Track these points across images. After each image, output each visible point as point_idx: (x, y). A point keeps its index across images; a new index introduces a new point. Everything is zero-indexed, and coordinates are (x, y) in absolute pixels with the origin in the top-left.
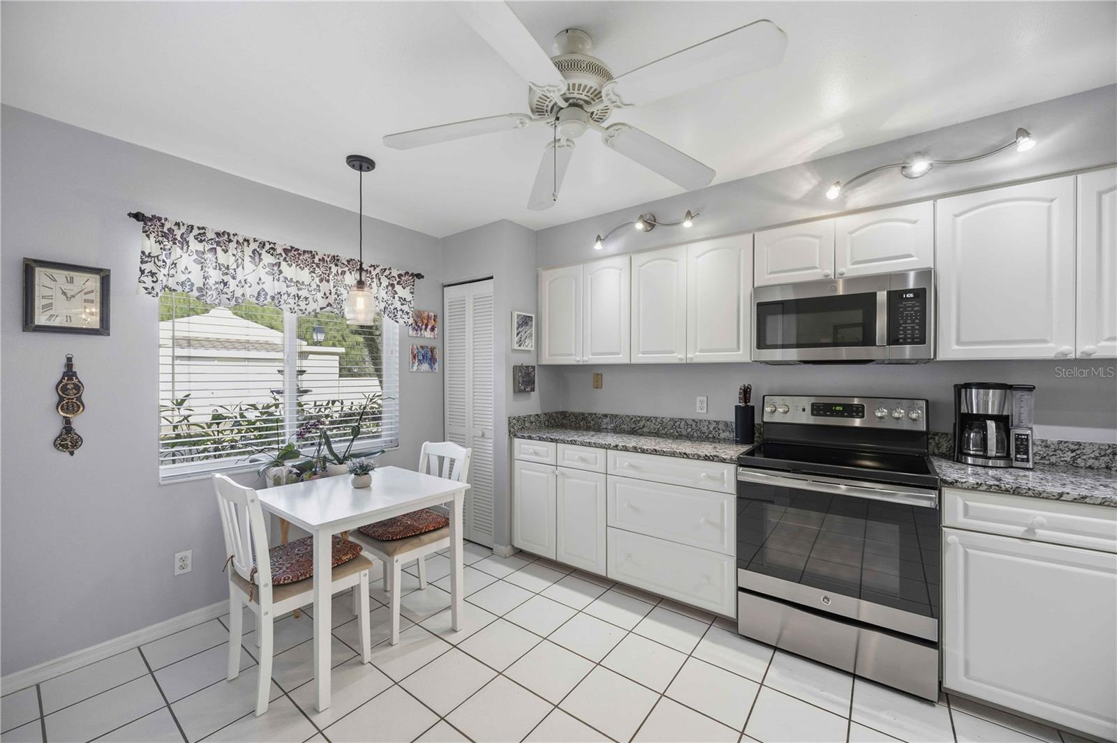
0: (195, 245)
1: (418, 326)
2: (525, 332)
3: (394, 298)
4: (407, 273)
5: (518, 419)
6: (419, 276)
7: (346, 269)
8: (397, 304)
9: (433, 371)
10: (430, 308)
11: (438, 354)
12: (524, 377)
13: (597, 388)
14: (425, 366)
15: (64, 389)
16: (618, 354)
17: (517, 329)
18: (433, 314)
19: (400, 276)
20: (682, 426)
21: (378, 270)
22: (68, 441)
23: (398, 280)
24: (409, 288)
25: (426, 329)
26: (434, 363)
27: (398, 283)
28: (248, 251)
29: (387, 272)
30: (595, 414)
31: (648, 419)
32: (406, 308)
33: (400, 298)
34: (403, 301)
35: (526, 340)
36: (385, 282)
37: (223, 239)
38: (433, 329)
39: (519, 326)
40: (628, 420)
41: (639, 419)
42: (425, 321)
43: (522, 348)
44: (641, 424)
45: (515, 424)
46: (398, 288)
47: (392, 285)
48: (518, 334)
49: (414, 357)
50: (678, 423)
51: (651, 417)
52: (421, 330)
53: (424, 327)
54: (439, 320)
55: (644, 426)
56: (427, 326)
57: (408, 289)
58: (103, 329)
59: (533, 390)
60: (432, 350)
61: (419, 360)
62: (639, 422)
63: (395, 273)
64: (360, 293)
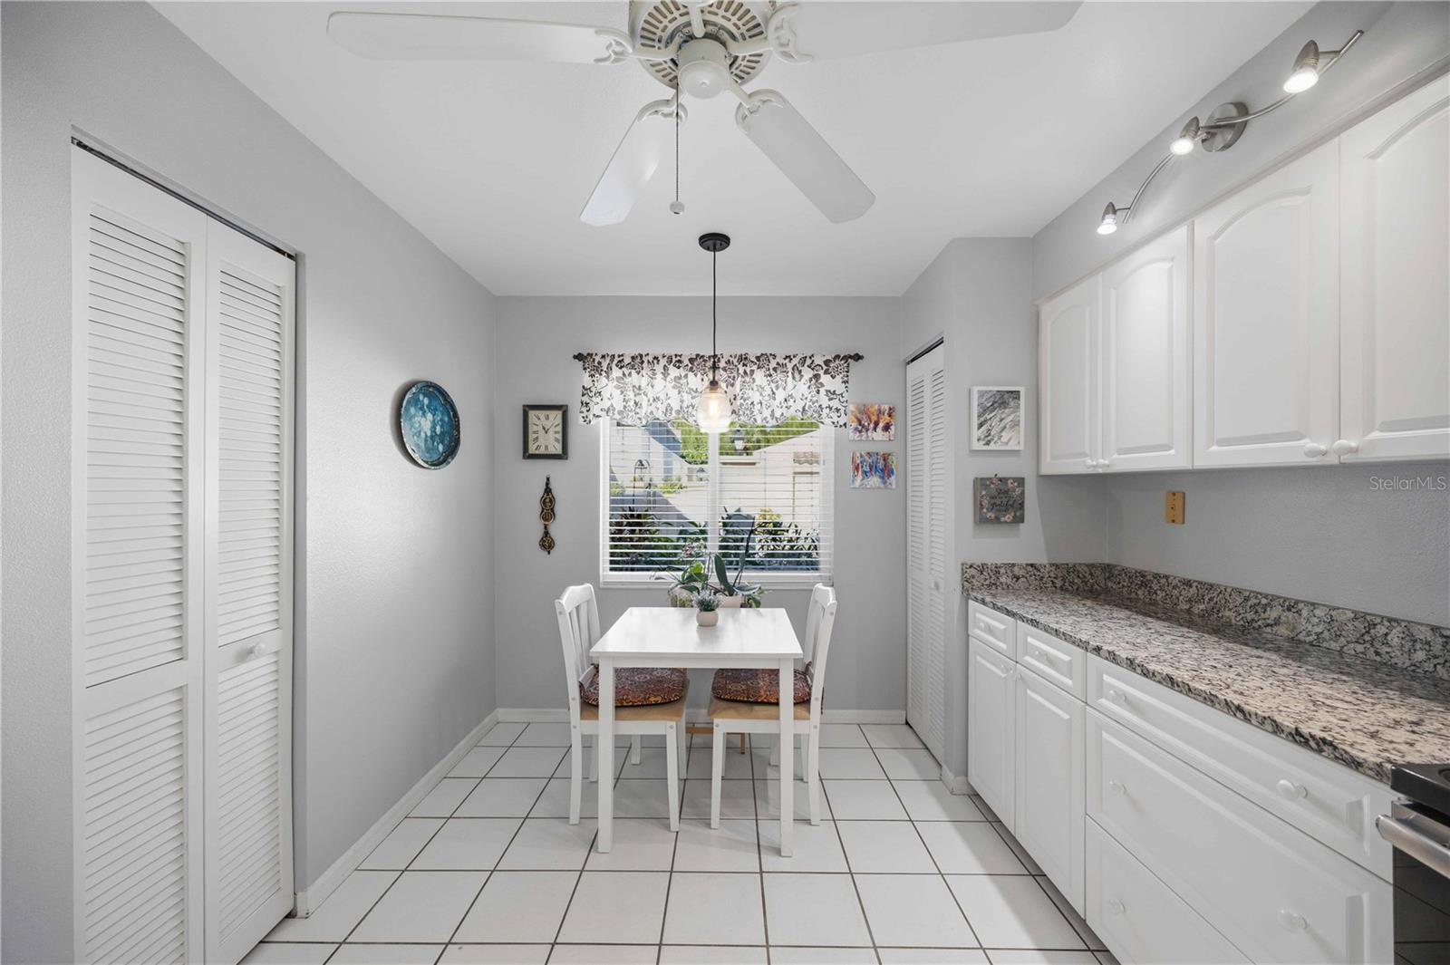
0: (616, 373)
1: (863, 426)
2: (1002, 420)
3: (818, 392)
4: (837, 357)
5: (982, 568)
6: (858, 357)
7: (755, 367)
8: (824, 400)
9: (886, 488)
10: (879, 399)
11: (895, 463)
12: (992, 498)
13: (1173, 521)
14: (875, 480)
15: (544, 502)
16: (1167, 447)
17: (979, 416)
18: (887, 407)
19: (827, 362)
20: (1394, 638)
21: (795, 361)
22: (547, 543)
23: (825, 368)
24: (841, 376)
25: (875, 429)
26: (889, 476)
27: (826, 372)
28: (659, 368)
29: (808, 362)
30: (1166, 577)
31: (1292, 606)
32: (835, 404)
33: (827, 391)
34: (831, 394)
35: (1003, 434)
36: (808, 373)
37: (638, 361)
38: (887, 428)
39: (984, 410)
40: (1239, 600)
41: (1264, 601)
42: (874, 418)
43: (992, 447)
44: (1273, 614)
45: (973, 577)
46: (825, 379)
47: (817, 377)
48: (981, 425)
49: (857, 468)
50: (1381, 630)
51: (1297, 602)
52: (867, 430)
53: (872, 426)
54: (898, 415)
55: (1277, 622)
56: (876, 424)
57: (839, 378)
58: (563, 455)
59: (1020, 519)
60: (886, 458)
61: (865, 473)
62: (1265, 608)
63: (819, 360)
64: (713, 395)
